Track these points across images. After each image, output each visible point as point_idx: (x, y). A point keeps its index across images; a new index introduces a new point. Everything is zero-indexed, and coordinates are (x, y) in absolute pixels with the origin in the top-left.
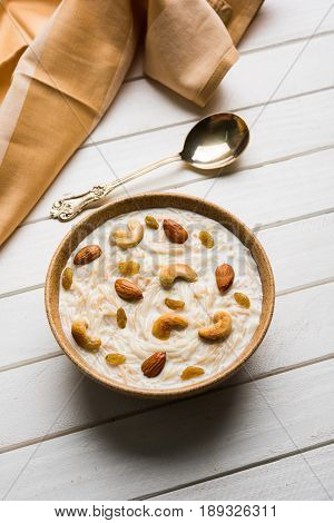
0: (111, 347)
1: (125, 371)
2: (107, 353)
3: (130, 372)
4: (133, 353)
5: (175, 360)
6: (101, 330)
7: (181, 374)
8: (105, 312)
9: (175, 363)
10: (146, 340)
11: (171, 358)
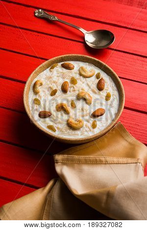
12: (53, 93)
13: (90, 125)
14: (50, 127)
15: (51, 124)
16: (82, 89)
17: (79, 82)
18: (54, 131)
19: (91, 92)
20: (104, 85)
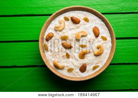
0: (68, 66)
1: (75, 73)
2: (68, 69)
3: (76, 73)
4: (75, 66)
5: (89, 65)
6: (63, 62)
7: (92, 69)
8: (62, 55)
9: (89, 66)
10: (78, 61)
11: (88, 64)
12: (68, 56)
13: (103, 42)
14: (94, 68)
15: (92, 67)
16: (74, 35)
17: (66, 35)
18: (98, 66)
19: (78, 30)
20: (78, 19)
